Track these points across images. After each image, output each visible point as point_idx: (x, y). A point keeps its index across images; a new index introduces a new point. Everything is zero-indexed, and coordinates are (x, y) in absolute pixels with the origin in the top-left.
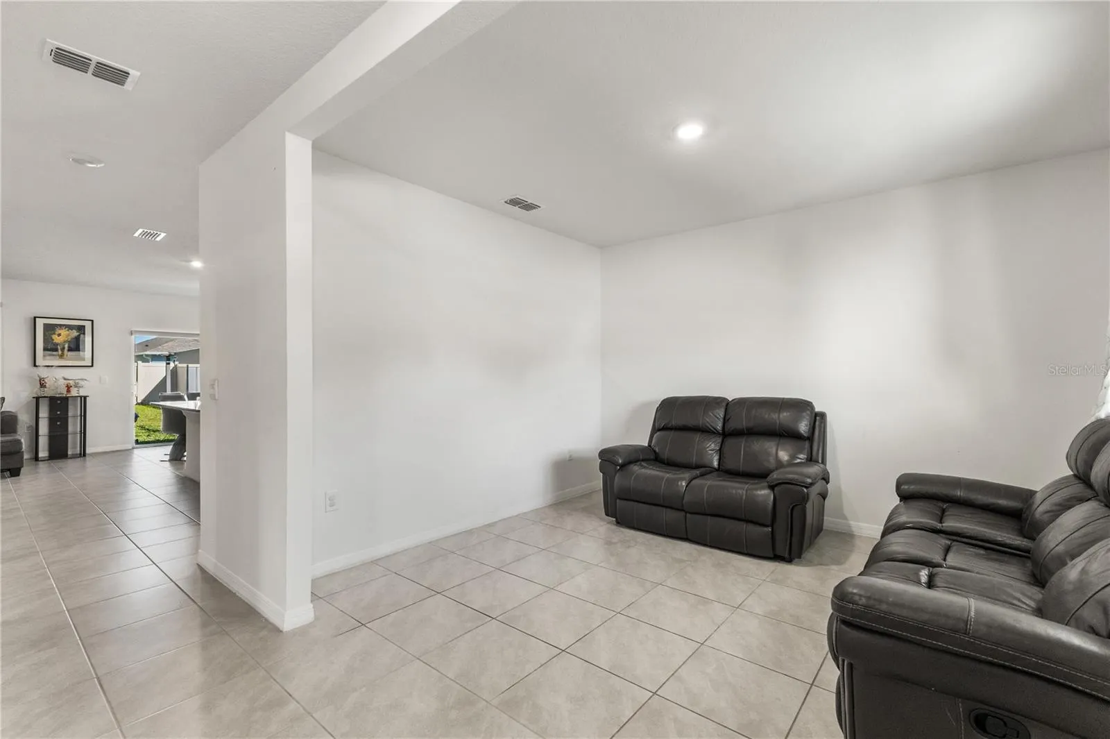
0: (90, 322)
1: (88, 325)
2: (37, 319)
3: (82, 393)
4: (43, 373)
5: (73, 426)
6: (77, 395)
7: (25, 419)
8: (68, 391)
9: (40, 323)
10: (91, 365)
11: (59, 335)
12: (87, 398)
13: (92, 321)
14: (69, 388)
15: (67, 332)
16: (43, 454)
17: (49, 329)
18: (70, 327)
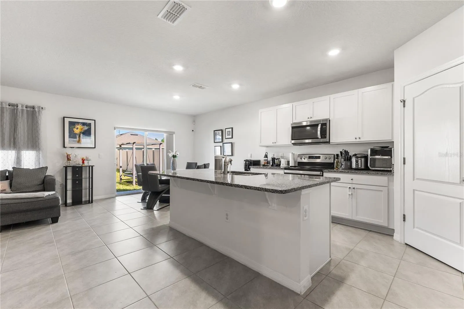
0: (94, 121)
1: (92, 123)
2: (65, 118)
3: (90, 164)
4: (69, 151)
5: (85, 184)
6: (88, 165)
7: (59, 180)
8: (83, 162)
9: (67, 121)
10: (94, 147)
11: (77, 129)
12: (93, 167)
13: (95, 120)
14: (83, 160)
15: (82, 127)
16: (69, 201)
17: (72, 124)
18: (84, 124)
